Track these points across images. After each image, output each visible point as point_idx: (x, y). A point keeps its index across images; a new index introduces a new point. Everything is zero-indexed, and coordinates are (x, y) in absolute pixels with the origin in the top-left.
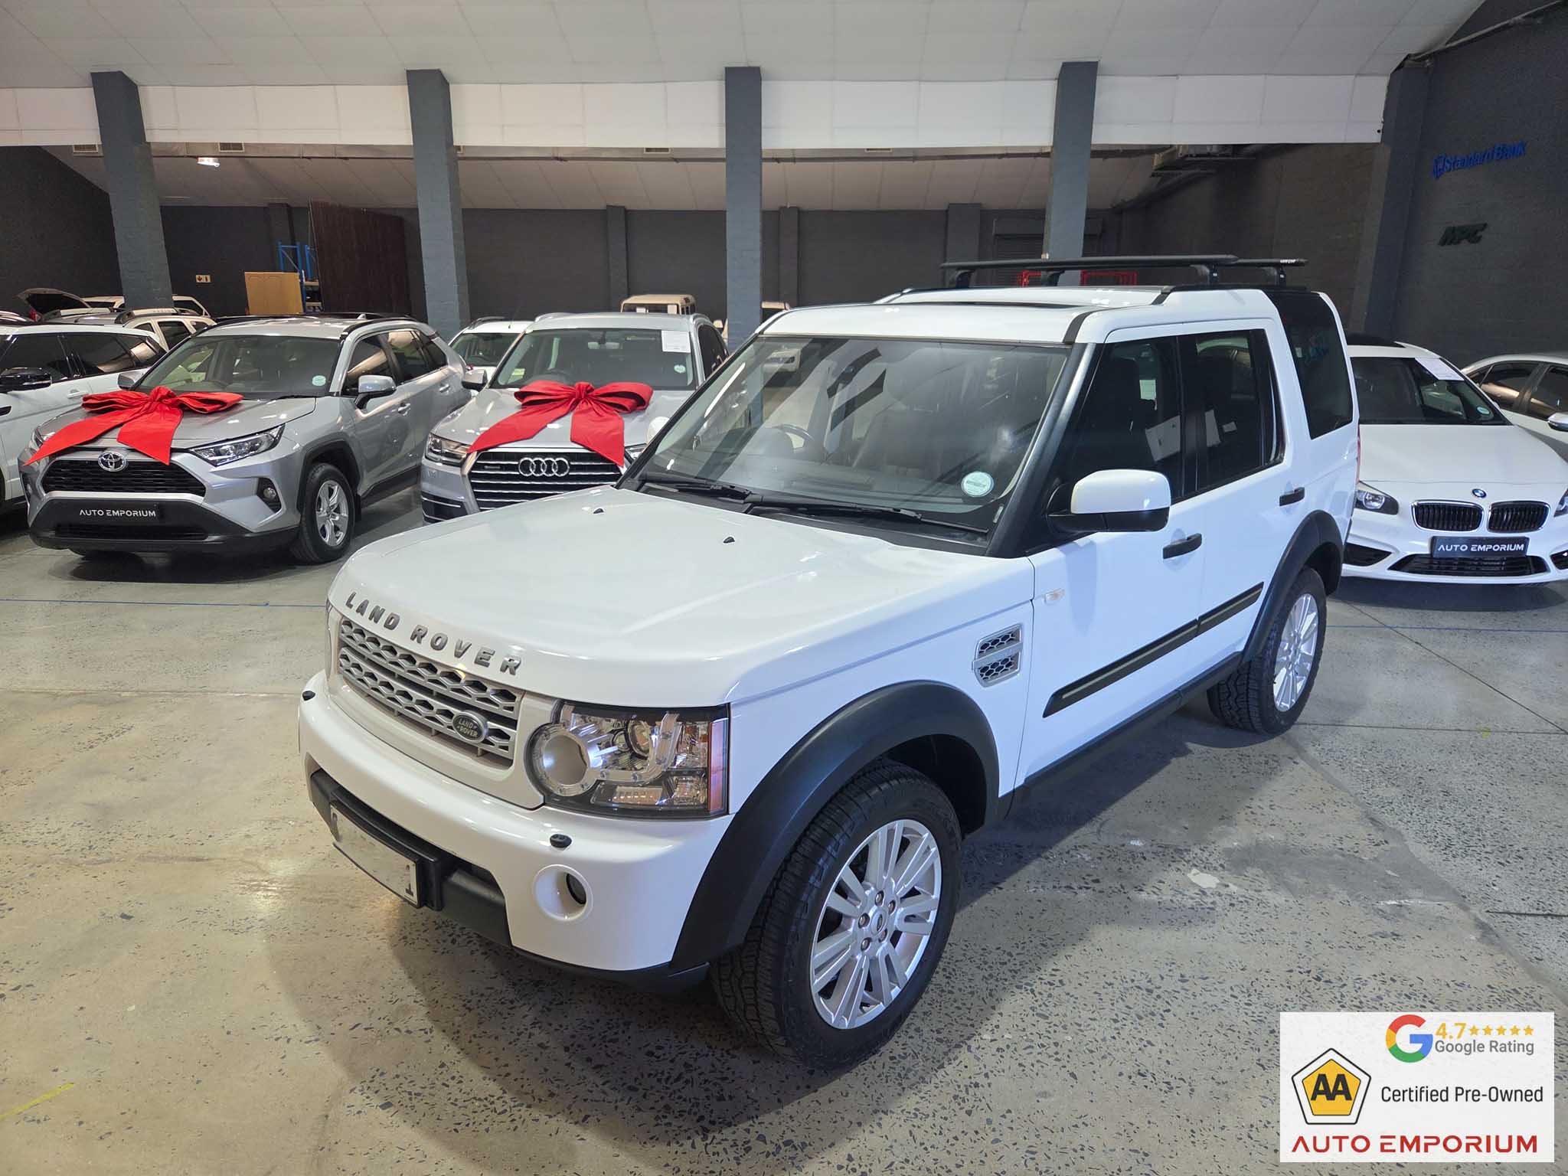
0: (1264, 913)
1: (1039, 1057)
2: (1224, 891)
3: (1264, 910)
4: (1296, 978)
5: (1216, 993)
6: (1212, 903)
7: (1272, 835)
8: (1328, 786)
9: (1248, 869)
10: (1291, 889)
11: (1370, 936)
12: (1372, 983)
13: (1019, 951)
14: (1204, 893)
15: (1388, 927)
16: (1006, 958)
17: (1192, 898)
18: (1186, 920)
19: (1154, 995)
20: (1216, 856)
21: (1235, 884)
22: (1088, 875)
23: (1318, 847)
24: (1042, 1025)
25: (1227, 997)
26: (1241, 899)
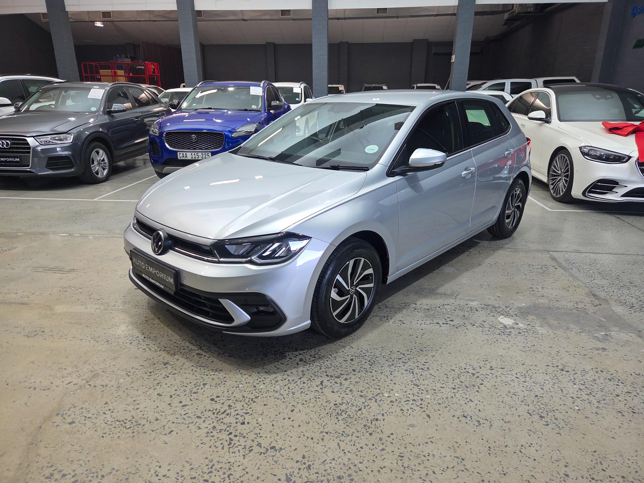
0: (536, 337)
1: (412, 406)
2: (516, 326)
3: (536, 336)
4: (550, 370)
5: (508, 376)
6: (509, 332)
7: (541, 301)
8: (571, 279)
9: (529, 316)
10: (550, 326)
11: (591, 349)
12: (591, 373)
13: (408, 353)
14: (506, 327)
15: (600, 345)
16: (402, 356)
17: (500, 329)
18: (495, 340)
19: (476, 376)
20: (512, 310)
21: (522, 323)
22: (448, 318)
23: (565, 307)
24: (416, 390)
25: (514, 378)
26: (524, 330)
